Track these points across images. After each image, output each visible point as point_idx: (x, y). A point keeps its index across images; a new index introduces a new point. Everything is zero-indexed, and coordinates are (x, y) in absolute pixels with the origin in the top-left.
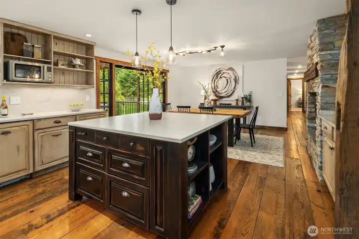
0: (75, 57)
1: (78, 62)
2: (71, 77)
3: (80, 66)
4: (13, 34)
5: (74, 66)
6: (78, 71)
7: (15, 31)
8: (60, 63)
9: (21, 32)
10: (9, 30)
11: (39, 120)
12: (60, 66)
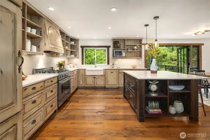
0: (135, 46)
1: (135, 48)
2: (134, 54)
3: (136, 49)
4: (116, 42)
5: (134, 50)
6: (136, 51)
7: (116, 40)
8: (129, 49)
9: (118, 40)
10: (115, 41)
11: (120, 69)
12: (129, 50)
